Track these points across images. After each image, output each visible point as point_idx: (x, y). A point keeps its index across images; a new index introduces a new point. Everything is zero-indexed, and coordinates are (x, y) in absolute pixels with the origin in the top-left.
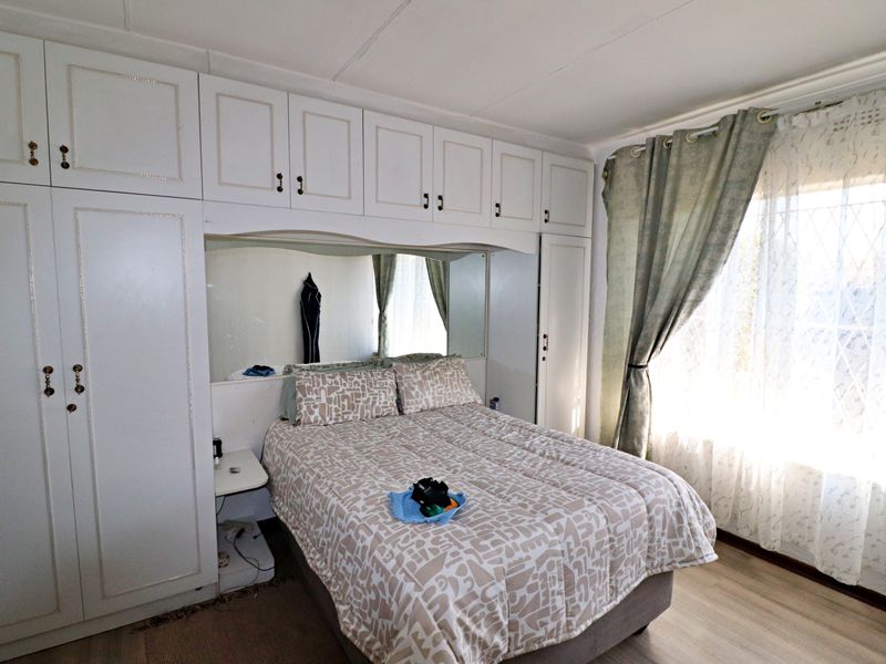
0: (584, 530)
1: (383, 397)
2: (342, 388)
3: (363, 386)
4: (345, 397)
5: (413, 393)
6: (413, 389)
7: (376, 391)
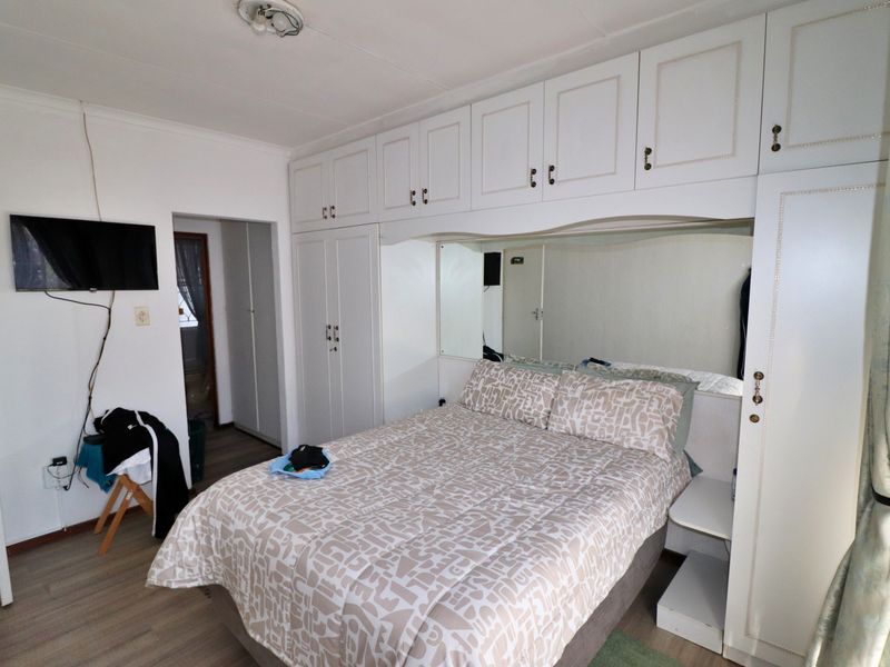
0: (272, 547)
1: (529, 402)
2: (498, 381)
3: (516, 386)
4: (497, 391)
5: (560, 409)
6: (562, 403)
7: (525, 394)
